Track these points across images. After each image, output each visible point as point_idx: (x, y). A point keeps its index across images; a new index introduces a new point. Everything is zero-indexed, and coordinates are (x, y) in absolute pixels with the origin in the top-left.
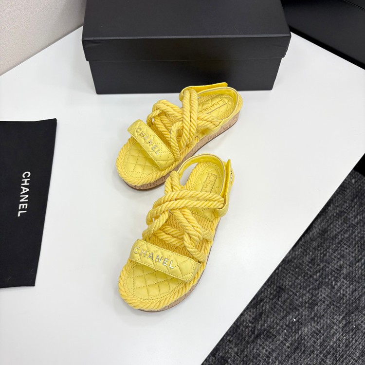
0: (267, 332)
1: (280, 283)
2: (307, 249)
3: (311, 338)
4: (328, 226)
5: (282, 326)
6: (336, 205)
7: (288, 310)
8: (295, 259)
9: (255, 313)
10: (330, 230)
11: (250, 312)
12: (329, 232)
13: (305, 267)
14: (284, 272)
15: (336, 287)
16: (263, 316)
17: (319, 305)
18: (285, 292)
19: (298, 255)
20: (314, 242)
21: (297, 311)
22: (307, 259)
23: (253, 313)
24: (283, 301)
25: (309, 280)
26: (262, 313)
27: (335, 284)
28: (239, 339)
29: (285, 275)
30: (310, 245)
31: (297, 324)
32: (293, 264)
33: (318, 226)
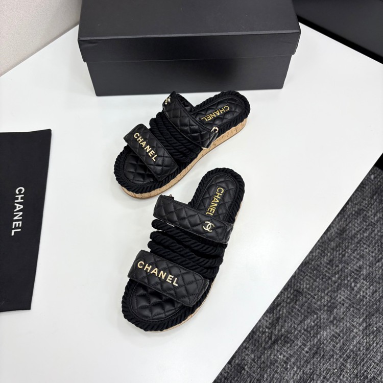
0: (285, 337)
1: (297, 286)
2: (325, 250)
3: (330, 342)
4: (347, 225)
5: (300, 331)
6: (355, 202)
7: (306, 314)
8: (312, 261)
9: (272, 318)
10: (349, 229)
11: (267, 317)
12: (347, 232)
13: (324, 269)
14: (301, 275)
15: (355, 288)
16: (280, 320)
17: (338, 308)
18: (302, 295)
19: (316, 256)
20: (332, 243)
21: (315, 314)
22: (325, 260)
23: (270, 318)
24: (301, 305)
25: (327, 282)
26: (279, 318)
27: (355, 286)
28: (255, 345)
29: (302, 278)
30: (328, 246)
31: (315, 328)
32: (310, 267)
33: (336, 225)
